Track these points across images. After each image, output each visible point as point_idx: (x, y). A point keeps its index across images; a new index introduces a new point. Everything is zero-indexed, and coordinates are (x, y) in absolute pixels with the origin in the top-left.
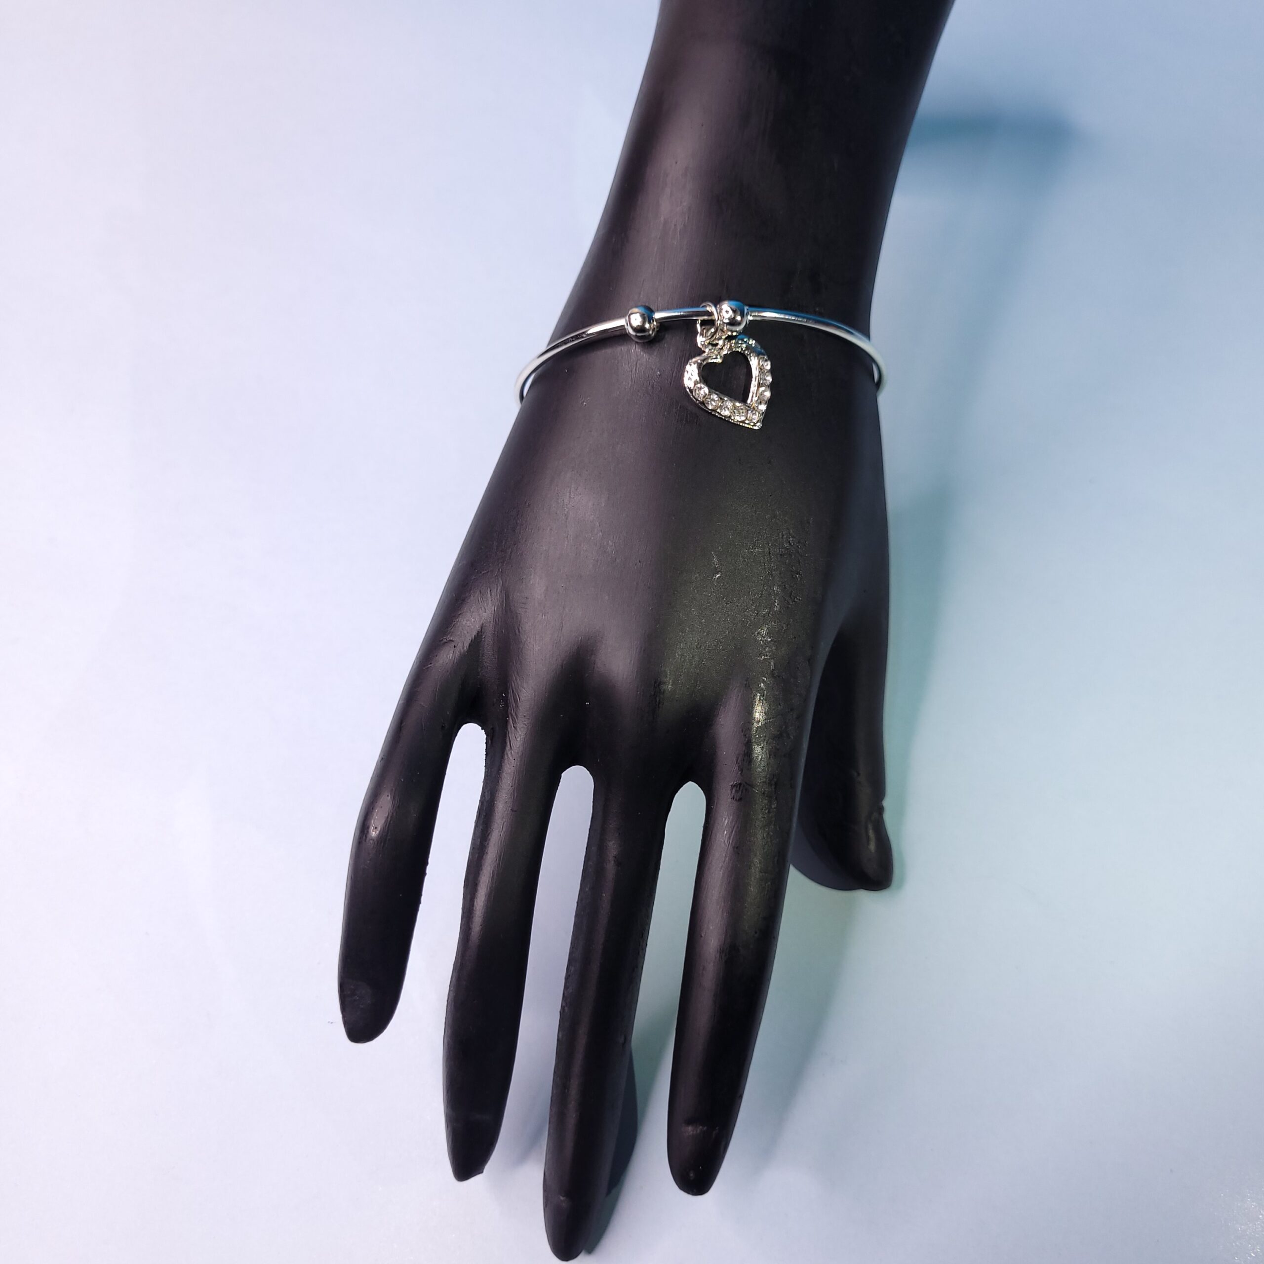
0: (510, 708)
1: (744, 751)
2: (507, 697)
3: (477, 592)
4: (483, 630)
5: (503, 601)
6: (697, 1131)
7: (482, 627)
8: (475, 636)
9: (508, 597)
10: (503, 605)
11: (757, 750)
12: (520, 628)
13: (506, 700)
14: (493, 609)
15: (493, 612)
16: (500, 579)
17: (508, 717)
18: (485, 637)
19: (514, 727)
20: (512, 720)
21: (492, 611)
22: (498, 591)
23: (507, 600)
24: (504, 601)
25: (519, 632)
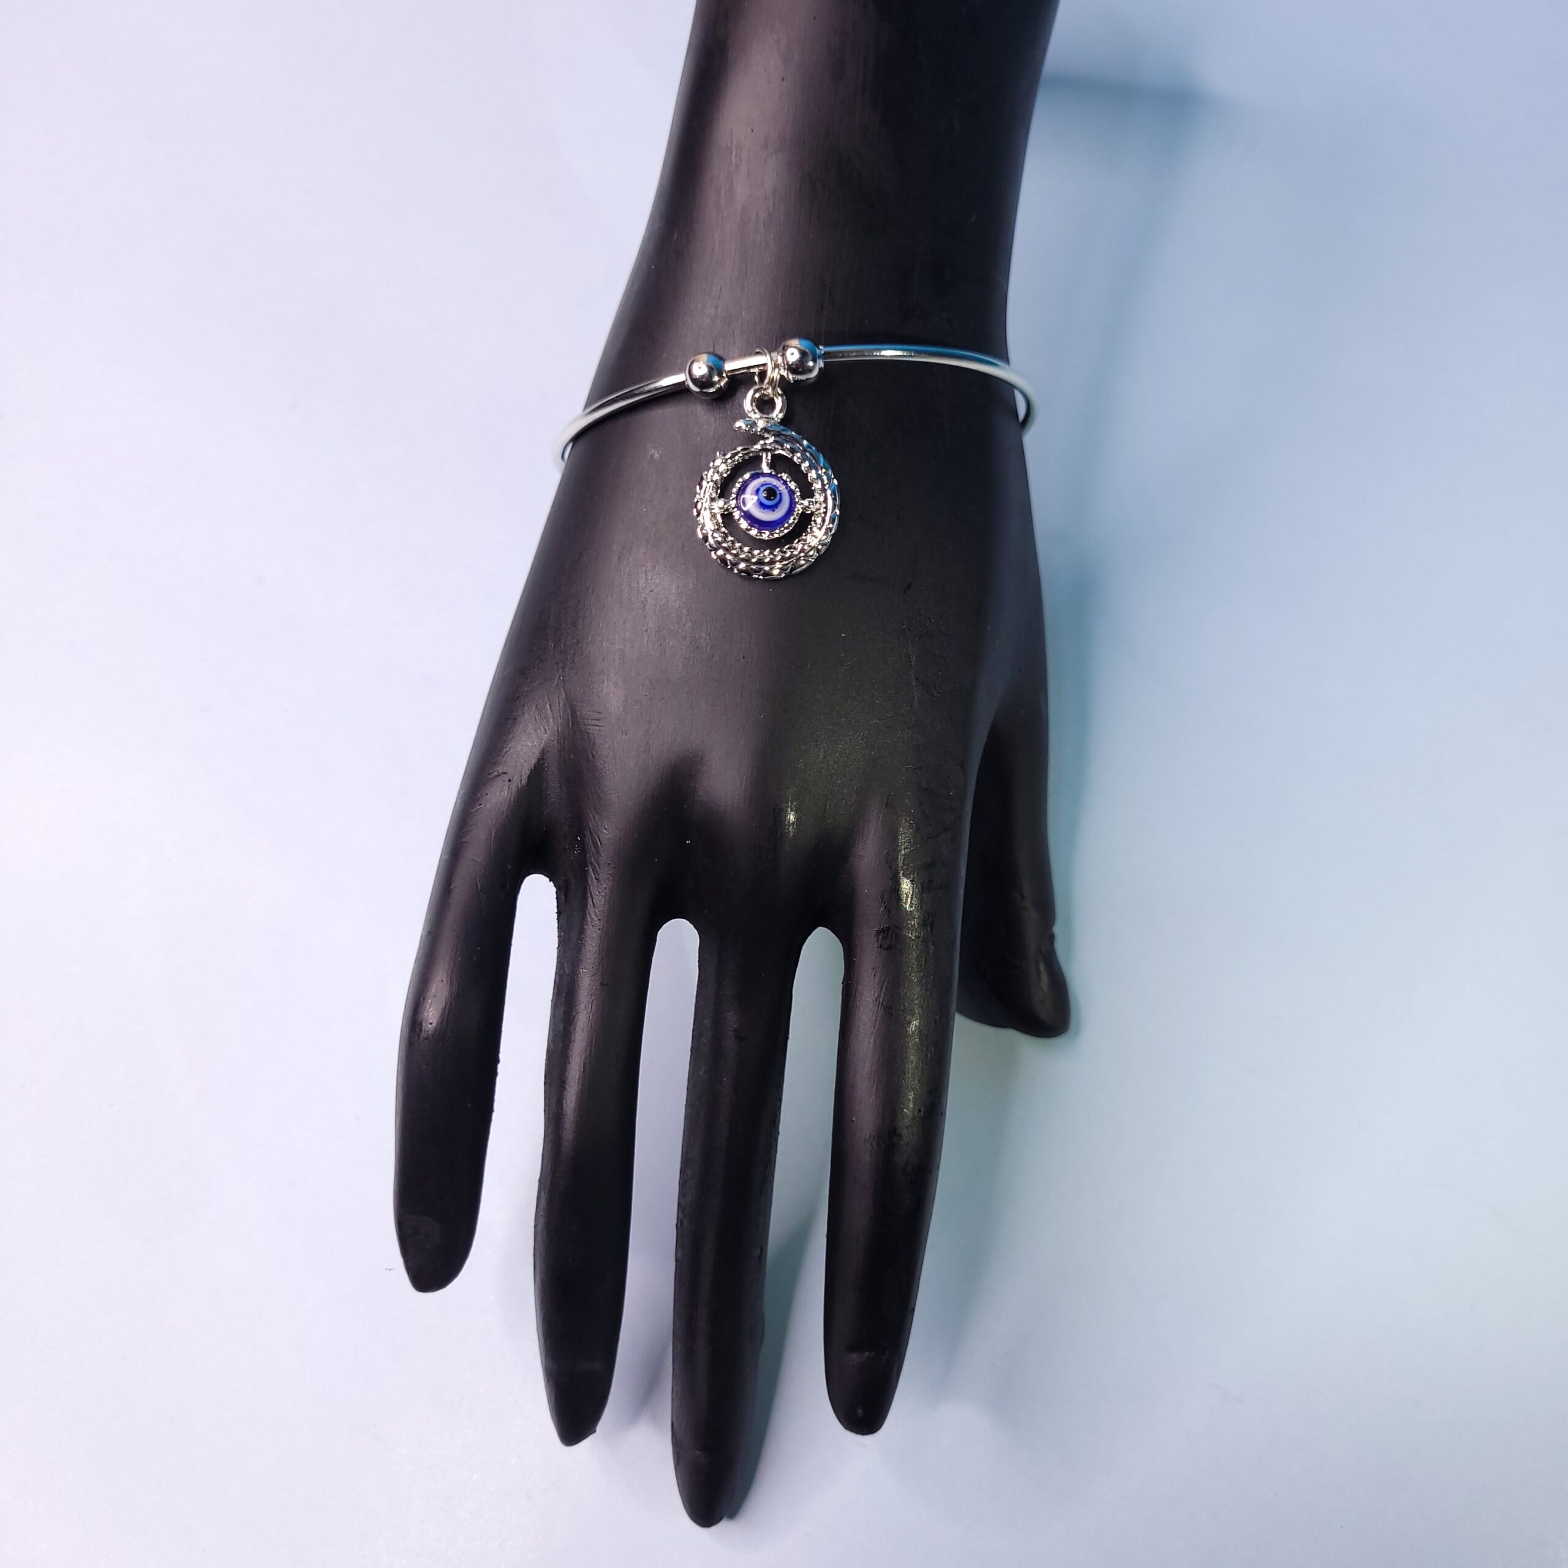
0: (588, 855)
1: (891, 887)
2: (583, 841)
3: (532, 707)
4: (544, 757)
5: (568, 719)
6: (862, 1357)
7: (543, 752)
8: (535, 765)
9: (575, 712)
10: (569, 724)
11: (906, 886)
12: (594, 752)
13: (583, 846)
14: (556, 729)
15: (556, 733)
16: (562, 689)
17: (587, 866)
18: (547, 767)
19: (596, 878)
20: (593, 870)
21: (554, 731)
22: (561, 705)
23: (574, 716)
24: (570, 718)
25: (593, 757)
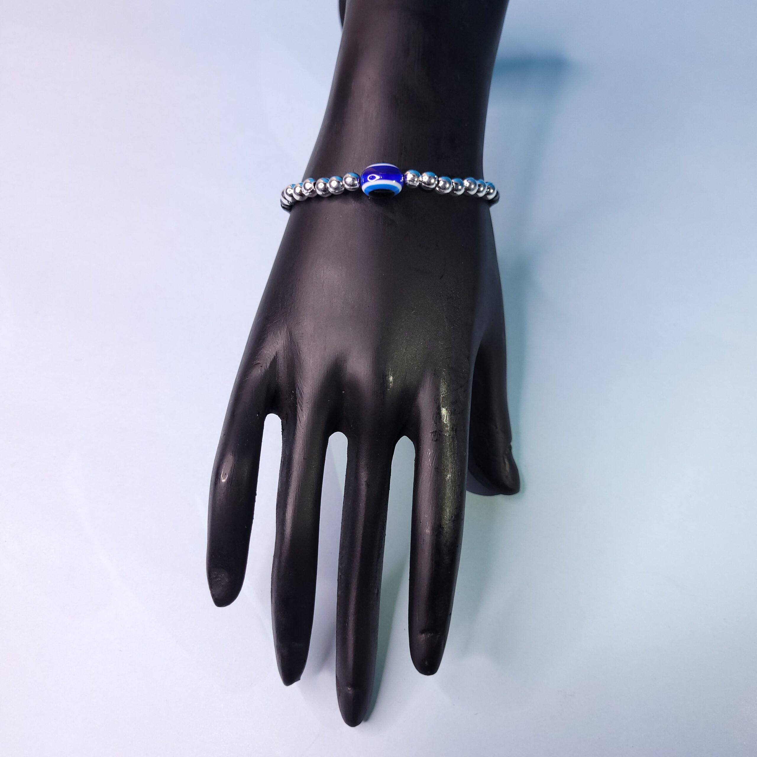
0: (297, 400)
1: (437, 412)
2: (295, 392)
3: (271, 334)
4: (277, 356)
5: (288, 337)
6: (427, 636)
7: (277, 353)
8: (273, 359)
9: (291, 334)
10: (288, 339)
11: (444, 411)
12: (300, 352)
13: (295, 395)
14: (283, 342)
16: (285, 324)
17: (297, 404)
18: (279, 360)
19: (301, 409)
20: (300, 406)
21: (282, 344)
22: (285, 332)
23: (291, 336)
25: (300, 354)
